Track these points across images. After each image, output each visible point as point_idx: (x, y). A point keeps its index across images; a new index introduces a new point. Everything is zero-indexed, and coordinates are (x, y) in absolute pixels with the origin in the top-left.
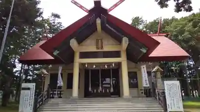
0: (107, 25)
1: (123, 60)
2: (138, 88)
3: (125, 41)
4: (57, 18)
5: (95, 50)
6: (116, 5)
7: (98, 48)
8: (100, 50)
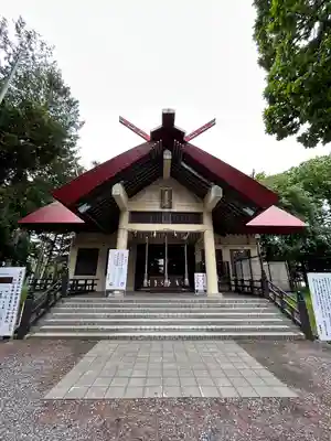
0: (182, 163)
1: (206, 228)
5: (158, 209)
7: (162, 206)
8: (167, 210)
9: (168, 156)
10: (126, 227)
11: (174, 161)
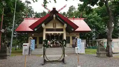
0: (58, 18)
1: (64, 32)
2: (70, 43)
3: (65, 25)
4: (29, 4)
6: (62, 9)
7: (54, 27)
8: (55, 28)
9: (54, 16)
10: (45, 32)
11: (56, 17)
